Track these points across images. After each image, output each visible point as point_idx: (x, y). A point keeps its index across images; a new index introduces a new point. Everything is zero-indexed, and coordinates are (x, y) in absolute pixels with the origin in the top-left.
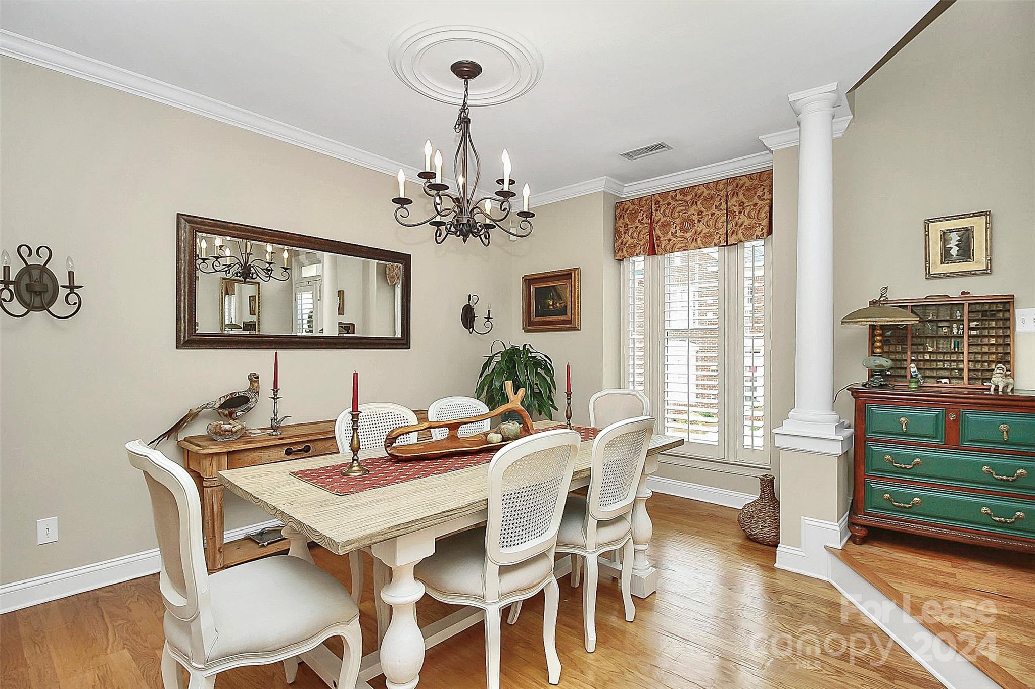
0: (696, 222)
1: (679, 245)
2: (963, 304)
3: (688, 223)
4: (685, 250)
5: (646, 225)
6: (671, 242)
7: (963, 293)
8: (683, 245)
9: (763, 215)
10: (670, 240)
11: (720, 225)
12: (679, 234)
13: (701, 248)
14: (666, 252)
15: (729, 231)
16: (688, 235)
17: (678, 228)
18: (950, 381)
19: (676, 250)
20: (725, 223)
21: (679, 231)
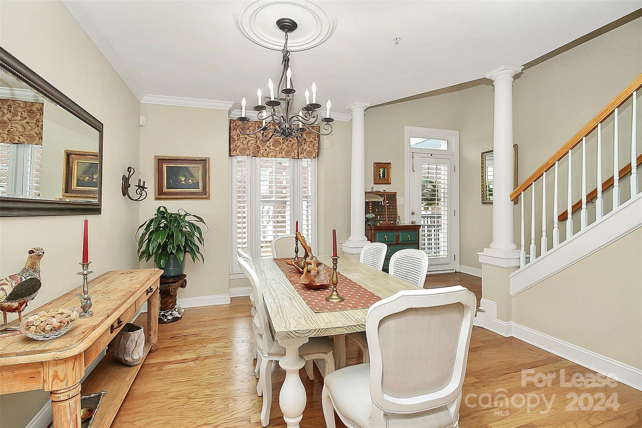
0: (282, 143)
1: (272, 154)
2: (385, 194)
3: (277, 143)
4: (275, 157)
5: (253, 138)
6: (267, 151)
7: (384, 190)
8: (274, 154)
9: (316, 148)
10: (266, 150)
11: (294, 148)
12: (271, 147)
13: (284, 158)
14: (263, 156)
15: (299, 152)
16: (277, 149)
17: (271, 144)
18: (383, 222)
19: (270, 156)
20: (297, 147)
21: (272, 146)
